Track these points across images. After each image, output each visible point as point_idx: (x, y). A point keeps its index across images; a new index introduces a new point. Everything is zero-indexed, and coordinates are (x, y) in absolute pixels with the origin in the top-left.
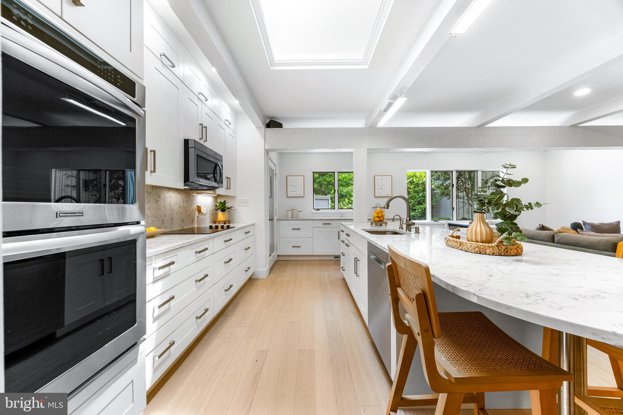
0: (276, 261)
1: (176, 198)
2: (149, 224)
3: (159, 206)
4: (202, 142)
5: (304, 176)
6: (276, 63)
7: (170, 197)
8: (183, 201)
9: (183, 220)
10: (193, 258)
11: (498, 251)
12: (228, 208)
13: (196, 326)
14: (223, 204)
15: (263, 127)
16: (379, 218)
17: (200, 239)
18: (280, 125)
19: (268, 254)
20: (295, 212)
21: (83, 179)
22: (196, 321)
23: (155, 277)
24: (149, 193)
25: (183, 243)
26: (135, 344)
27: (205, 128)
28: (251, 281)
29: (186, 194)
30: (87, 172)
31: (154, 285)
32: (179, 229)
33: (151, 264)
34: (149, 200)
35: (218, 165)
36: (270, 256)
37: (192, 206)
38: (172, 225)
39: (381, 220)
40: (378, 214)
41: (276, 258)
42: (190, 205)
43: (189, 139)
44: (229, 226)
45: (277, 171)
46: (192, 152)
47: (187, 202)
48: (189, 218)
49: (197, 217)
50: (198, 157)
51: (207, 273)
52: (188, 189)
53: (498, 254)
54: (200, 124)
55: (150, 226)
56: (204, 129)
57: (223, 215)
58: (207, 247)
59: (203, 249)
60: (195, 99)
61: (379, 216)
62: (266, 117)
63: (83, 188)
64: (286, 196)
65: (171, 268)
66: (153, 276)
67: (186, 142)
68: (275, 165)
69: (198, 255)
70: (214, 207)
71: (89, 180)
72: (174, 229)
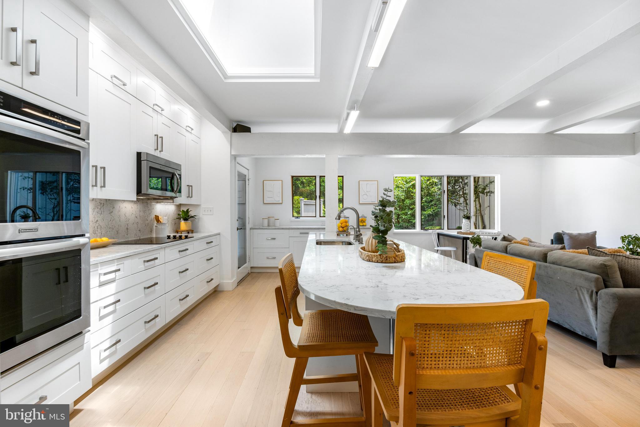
0: (249, 273)
1: (132, 208)
2: (102, 234)
3: (114, 216)
4: (157, 154)
5: (282, 181)
6: (229, 76)
7: (125, 207)
8: (140, 211)
9: (139, 230)
10: (142, 266)
11: (380, 259)
12: (192, 217)
13: (144, 330)
14: (186, 213)
15: (229, 133)
16: (343, 228)
17: (149, 249)
18: (247, 130)
19: (237, 265)
20: (272, 220)
21: (39, 181)
22: (144, 326)
23: (101, 281)
24: (102, 204)
25: (130, 253)
26: (81, 333)
27: (161, 138)
28: (215, 293)
29: (143, 203)
30: (44, 174)
31: (100, 288)
32: (135, 239)
33: (97, 270)
34: (102, 211)
35: (175, 175)
36: (239, 268)
37: (151, 215)
38: (127, 235)
39: (345, 230)
40: (341, 224)
41: (249, 270)
42: (148, 215)
43: (141, 152)
44: (187, 236)
45: (251, 176)
46: (144, 164)
47: (144, 212)
48: (146, 228)
49: (156, 226)
50: (151, 170)
51: (157, 282)
52: (145, 199)
53: (380, 262)
54: (155, 135)
55: (104, 237)
56: (160, 140)
57: (186, 224)
58: (156, 257)
59: (153, 258)
60: (150, 111)
61: (343, 226)
62: (231, 121)
63: (39, 191)
64: (262, 203)
65: (116, 274)
66: (99, 281)
67: (139, 155)
68: (248, 170)
69: (147, 264)
70: (177, 216)
71: (47, 182)
72: (130, 239)
